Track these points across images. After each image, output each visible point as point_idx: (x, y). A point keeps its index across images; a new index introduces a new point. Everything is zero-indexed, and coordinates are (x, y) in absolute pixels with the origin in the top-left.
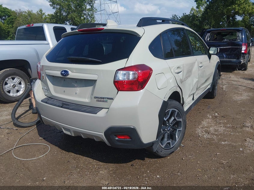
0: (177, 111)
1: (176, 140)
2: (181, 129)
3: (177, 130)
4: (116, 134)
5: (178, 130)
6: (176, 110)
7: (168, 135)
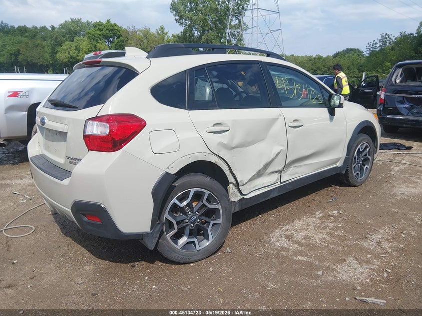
0: (207, 192)
1: (208, 240)
2: (220, 221)
3: (210, 223)
4: (85, 212)
5: (212, 222)
6: (205, 191)
7: (190, 229)
